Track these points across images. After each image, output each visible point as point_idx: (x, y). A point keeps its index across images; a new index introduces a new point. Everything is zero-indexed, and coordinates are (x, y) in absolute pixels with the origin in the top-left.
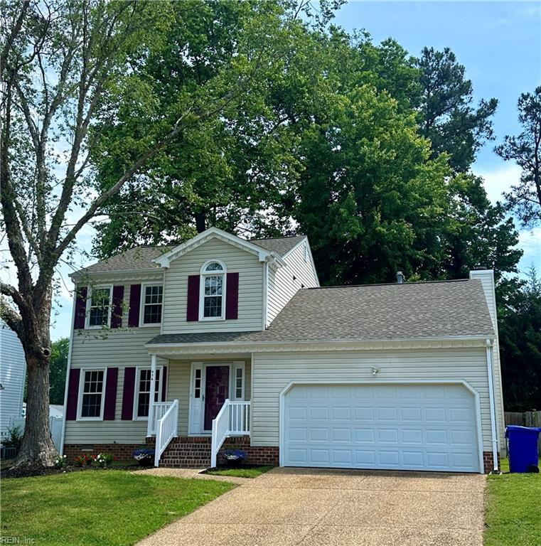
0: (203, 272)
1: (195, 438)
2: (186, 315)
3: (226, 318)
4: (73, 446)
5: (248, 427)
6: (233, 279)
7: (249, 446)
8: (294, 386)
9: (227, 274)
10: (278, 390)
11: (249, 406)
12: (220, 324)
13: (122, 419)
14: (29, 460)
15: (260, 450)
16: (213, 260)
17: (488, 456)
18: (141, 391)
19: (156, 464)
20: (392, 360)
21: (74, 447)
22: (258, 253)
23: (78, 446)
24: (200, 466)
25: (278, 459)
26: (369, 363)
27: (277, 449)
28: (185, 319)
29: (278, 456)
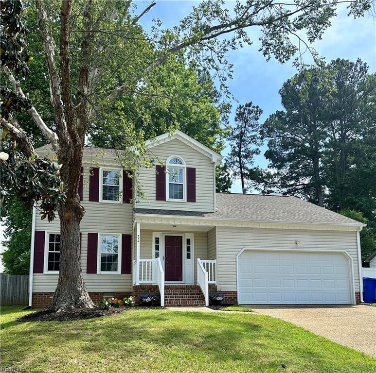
0: (168, 164)
2: (155, 195)
3: (187, 201)
6: (191, 173)
7: (216, 291)
8: (246, 251)
9: (187, 168)
10: (236, 253)
11: (214, 264)
12: (183, 204)
16: (176, 156)
17: (358, 294)
19: (162, 304)
21: (42, 295)
22: (211, 155)
23: (46, 294)
24: (197, 305)
25: (237, 300)
27: (236, 293)
28: (155, 198)
29: (237, 298)
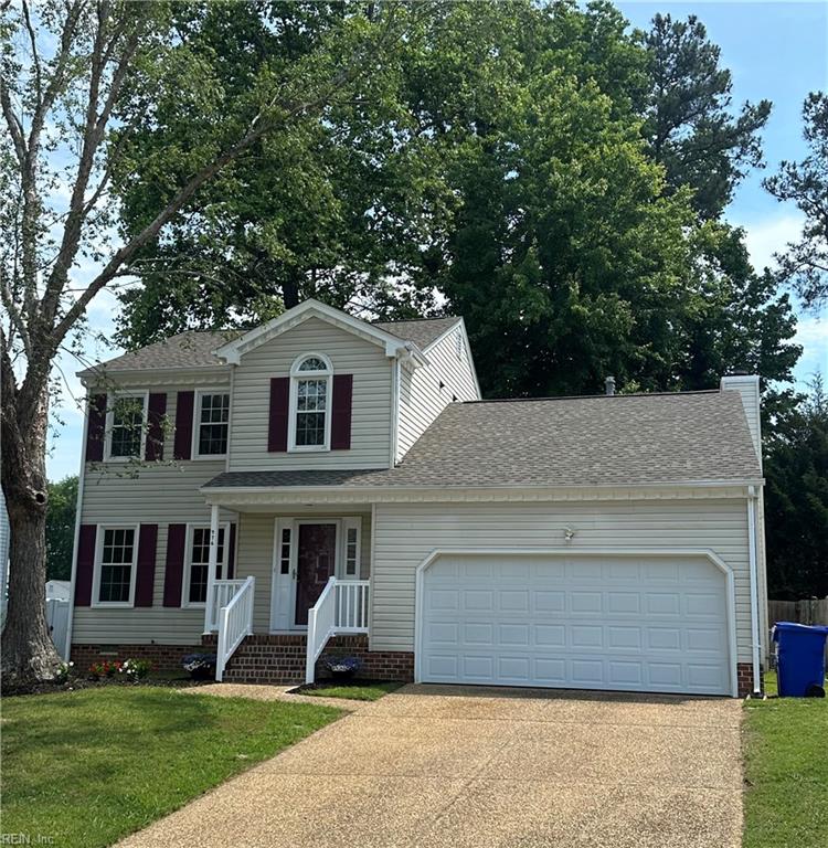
0: (295, 373)
1: (281, 636)
2: (266, 441)
3: (332, 448)
4: (85, 647)
5: (366, 621)
6: (343, 385)
7: (366, 651)
8: (439, 557)
9: (334, 376)
10: (414, 563)
11: (367, 587)
12: (322, 456)
13: (165, 605)
14: (13, 670)
15: (383, 656)
16: (313, 353)
17: (745, 670)
18: (194, 561)
19: (219, 677)
20: (596, 518)
21: (87, 648)
22: (384, 342)
23: (94, 647)
24: (288, 681)
25: (413, 672)
26: (560, 523)
27: (411, 655)
28: (266, 448)
29: (413, 667)
